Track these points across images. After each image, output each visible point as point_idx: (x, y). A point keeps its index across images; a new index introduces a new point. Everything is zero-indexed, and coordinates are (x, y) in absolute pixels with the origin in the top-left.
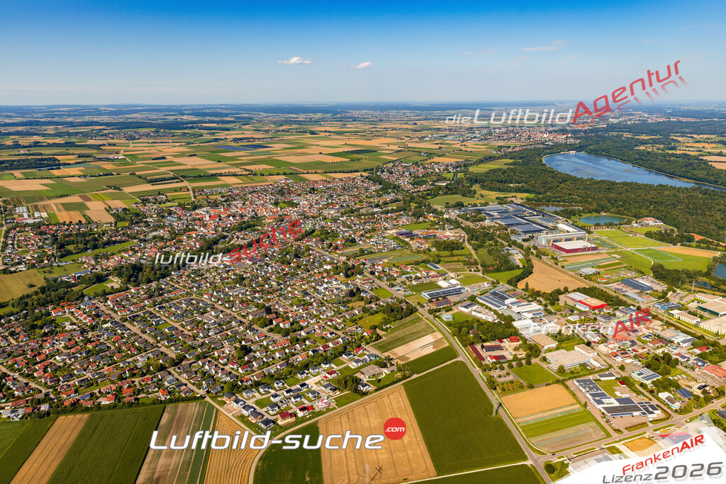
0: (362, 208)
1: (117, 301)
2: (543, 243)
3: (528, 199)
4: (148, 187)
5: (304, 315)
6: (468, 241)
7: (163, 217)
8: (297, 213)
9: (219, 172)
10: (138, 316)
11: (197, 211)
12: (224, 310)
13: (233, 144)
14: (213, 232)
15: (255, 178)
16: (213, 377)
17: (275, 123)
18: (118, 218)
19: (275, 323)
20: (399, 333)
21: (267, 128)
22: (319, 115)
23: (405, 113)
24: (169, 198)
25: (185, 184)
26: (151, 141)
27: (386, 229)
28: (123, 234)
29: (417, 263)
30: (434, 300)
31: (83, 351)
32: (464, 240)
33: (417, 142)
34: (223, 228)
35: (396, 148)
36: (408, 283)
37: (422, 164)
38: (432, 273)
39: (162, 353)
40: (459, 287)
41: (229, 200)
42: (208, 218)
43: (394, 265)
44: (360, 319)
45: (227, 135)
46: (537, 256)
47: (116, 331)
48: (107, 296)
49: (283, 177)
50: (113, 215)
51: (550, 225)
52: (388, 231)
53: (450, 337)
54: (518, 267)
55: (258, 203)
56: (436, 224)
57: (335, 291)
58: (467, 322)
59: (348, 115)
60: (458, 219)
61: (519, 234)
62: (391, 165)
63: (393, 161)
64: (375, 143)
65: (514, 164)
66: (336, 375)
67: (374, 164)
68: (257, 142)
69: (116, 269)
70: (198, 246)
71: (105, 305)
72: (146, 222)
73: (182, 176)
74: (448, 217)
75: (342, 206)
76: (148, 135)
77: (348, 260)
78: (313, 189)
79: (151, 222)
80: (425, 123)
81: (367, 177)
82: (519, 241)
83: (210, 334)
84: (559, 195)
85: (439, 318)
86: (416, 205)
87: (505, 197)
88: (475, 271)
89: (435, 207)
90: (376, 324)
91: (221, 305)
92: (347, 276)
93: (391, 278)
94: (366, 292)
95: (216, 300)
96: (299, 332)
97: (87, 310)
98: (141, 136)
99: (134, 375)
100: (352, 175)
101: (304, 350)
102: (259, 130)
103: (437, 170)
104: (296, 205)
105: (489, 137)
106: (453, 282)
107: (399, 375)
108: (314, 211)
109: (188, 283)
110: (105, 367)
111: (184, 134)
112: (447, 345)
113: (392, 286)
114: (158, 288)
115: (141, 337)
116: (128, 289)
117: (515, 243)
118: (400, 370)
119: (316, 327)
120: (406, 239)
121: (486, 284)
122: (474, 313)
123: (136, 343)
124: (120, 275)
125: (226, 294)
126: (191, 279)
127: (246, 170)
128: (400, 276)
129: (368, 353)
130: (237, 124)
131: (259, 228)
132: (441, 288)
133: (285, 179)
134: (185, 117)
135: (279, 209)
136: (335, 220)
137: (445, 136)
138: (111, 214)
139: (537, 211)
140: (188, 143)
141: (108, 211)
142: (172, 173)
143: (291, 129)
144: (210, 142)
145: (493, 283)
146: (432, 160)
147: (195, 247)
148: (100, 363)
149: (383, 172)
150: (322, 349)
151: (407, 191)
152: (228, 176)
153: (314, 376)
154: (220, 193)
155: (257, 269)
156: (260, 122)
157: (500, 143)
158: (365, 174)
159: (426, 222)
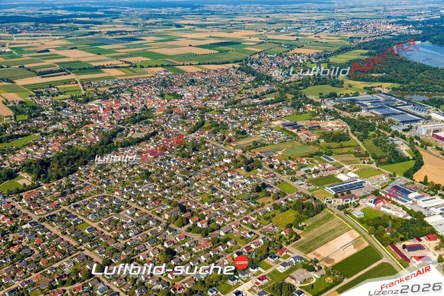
0: (243, 99)
1: (32, 199)
2: (423, 133)
3: (394, 89)
4: (38, 80)
5: (218, 213)
6: (352, 132)
7: (59, 110)
8: (183, 104)
9: (102, 64)
10: (55, 215)
11: (90, 104)
12: (138, 208)
13: (107, 37)
14: (109, 125)
15: (135, 70)
16: (143, 284)
17: (141, 17)
18: (17, 111)
19: (191, 223)
20: (316, 232)
21: (136, 22)
22: (179, 10)
23: (255, 7)
24: (60, 90)
25: (72, 76)
26: (32, 34)
27: (271, 120)
28: (25, 128)
29: (311, 156)
30: (339, 195)
31: (8, 256)
32: (347, 131)
33: (275, 34)
34: (119, 121)
35: (257, 39)
36: (309, 177)
37: (285, 55)
38: (328, 166)
39: (87, 256)
40: (359, 180)
41: (117, 91)
42: (102, 111)
43: (290, 158)
44: (273, 216)
45: (101, 28)
46: (422, 146)
47: (36, 232)
48: (21, 194)
49: (161, 69)
50: (11, 108)
51: (423, 114)
52: (273, 123)
53: (367, 236)
54: (408, 159)
55: (144, 95)
56: (316, 114)
57: (240, 185)
58: (379, 218)
59: (205, 9)
60: (336, 109)
61: (398, 125)
62: (257, 56)
63: (259, 53)
64: (236, 35)
65: (369, 54)
66: (267, 280)
67: (242, 56)
68: (129, 36)
69: (24, 165)
70: (98, 140)
71: (20, 204)
72: (44, 115)
73: (68, 69)
74: (325, 107)
75: (224, 98)
76: (28, 29)
77: (244, 152)
78: (193, 81)
79: (48, 115)
80: (277, 16)
81: (239, 69)
82: (400, 131)
83: (130, 235)
84: (422, 84)
85: (350, 214)
86: (293, 96)
87: (372, 87)
88: (368, 163)
89: (310, 97)
90: (291, 222)
91: (134, 202)
92: (248, 170)
93: (290, 172)
94: (272, 187)
95: (128, 197)
96: (217, 232)
97: (4, 210)
98: (22, 30)
99: (64, 283)
100: (226, 66)
101: (227, 252)
102: (128, 24)
103: (301, 61)
104: (181, 97)
105: (338, 29)
106: (352, 175)
107: (329, 280)
108: (199, 103)
109: (96, 179)
110: (33, 274)
111: (61, 28)
112: (367, 244)
113: (294, 180)
114: (69, 185)
115: (62, 239)
116: (39, 185)
117: (396, 134)
118: (328, 274)
119: (233, 226)
120: (294, 131)
121: (384, 177)
122: (382, 209)
123: (59, 246)
124: (29, 171)
125: (136, 191)
126: (98, 174)
127: (126, 62)
128: (299, 169)
129: (292, 255)
130: (108, 18)
131: (152, 120)
132: (341, 182)
133: (164, 71)
134: (58, 12)
135: (166, 101)
136: (221, 112)
137: (299, 28)
138: (9, 107)
139: (406, 100)
140: (67, 36)
141: (5, 104)
142: (58, 66)
143: (157, 22)
144: (86, 35)
145: (390, 176)
146: (293, 51)
147: (95, 140)
148: (26, 269)
149: (252, 63)
150: (245, 251)
151: (280, 82)
152: (111, 68)
153: (245, 282)
154: (107, 85)
155: (160, 164)
156: (128, 16)
157: (350, 35)
158: (237, 65)
159: (306, 112)
